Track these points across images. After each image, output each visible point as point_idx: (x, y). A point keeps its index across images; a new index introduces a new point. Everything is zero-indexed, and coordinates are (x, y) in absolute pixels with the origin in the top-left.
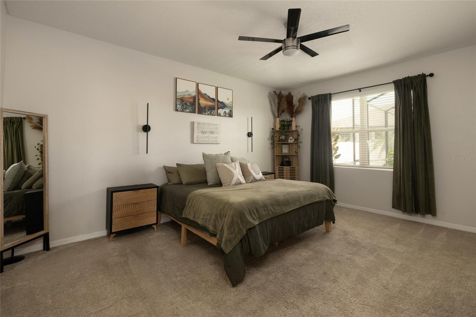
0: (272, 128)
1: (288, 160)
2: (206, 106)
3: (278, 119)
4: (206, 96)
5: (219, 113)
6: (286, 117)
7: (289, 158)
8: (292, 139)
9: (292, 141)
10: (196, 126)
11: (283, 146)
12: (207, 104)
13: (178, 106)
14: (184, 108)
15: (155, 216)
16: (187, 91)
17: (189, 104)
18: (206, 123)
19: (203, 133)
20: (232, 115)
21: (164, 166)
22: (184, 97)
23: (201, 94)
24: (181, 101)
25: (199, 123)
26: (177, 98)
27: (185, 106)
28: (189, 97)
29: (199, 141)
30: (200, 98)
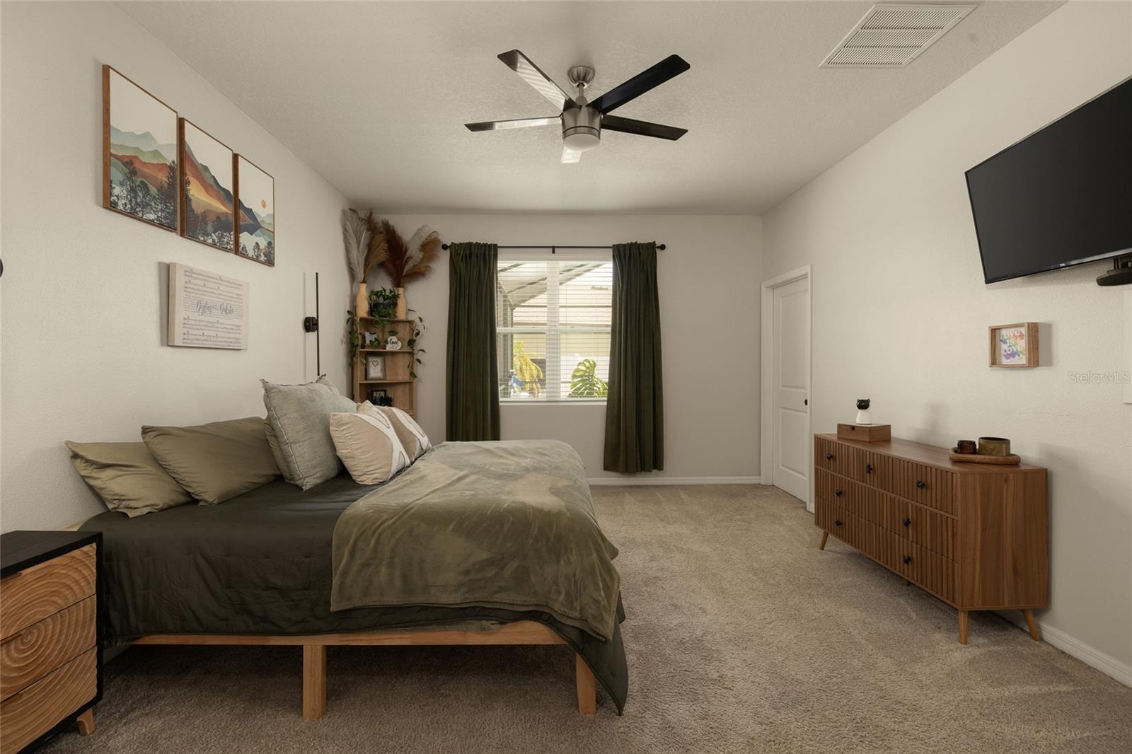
0: (348, 309)
1: (382, 394)
2: (209, 211)
3: (363, 287)
4: (207, 175)
5: (242, 245)
6: (384, 283)
7: (385, 391)
8: (396, 343)
9: (397, 347)
10: (179, 280)
11: (371, 359)
12: (210, 205)
13: (117, 190)
14: (137, 203)
15: (90, 668)
16: (147, 136)
17: (156, 190)
18: (212, 276)
19: (203, 308)
20: (274, 258)
21: (67, 443)
22: (136, 157)
23: (192, 161)
24: (126, 170)
25: (189, 272)
26: (111, 154)
27: (140, 194)
28: (155, 162)
29: (190, 337)
30: (191, 179)
